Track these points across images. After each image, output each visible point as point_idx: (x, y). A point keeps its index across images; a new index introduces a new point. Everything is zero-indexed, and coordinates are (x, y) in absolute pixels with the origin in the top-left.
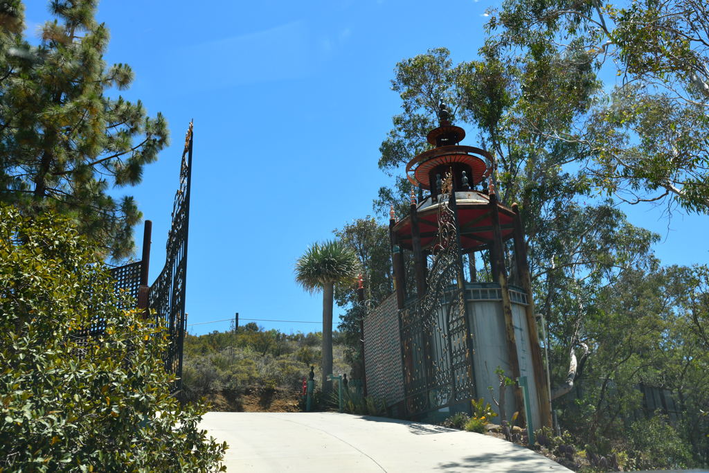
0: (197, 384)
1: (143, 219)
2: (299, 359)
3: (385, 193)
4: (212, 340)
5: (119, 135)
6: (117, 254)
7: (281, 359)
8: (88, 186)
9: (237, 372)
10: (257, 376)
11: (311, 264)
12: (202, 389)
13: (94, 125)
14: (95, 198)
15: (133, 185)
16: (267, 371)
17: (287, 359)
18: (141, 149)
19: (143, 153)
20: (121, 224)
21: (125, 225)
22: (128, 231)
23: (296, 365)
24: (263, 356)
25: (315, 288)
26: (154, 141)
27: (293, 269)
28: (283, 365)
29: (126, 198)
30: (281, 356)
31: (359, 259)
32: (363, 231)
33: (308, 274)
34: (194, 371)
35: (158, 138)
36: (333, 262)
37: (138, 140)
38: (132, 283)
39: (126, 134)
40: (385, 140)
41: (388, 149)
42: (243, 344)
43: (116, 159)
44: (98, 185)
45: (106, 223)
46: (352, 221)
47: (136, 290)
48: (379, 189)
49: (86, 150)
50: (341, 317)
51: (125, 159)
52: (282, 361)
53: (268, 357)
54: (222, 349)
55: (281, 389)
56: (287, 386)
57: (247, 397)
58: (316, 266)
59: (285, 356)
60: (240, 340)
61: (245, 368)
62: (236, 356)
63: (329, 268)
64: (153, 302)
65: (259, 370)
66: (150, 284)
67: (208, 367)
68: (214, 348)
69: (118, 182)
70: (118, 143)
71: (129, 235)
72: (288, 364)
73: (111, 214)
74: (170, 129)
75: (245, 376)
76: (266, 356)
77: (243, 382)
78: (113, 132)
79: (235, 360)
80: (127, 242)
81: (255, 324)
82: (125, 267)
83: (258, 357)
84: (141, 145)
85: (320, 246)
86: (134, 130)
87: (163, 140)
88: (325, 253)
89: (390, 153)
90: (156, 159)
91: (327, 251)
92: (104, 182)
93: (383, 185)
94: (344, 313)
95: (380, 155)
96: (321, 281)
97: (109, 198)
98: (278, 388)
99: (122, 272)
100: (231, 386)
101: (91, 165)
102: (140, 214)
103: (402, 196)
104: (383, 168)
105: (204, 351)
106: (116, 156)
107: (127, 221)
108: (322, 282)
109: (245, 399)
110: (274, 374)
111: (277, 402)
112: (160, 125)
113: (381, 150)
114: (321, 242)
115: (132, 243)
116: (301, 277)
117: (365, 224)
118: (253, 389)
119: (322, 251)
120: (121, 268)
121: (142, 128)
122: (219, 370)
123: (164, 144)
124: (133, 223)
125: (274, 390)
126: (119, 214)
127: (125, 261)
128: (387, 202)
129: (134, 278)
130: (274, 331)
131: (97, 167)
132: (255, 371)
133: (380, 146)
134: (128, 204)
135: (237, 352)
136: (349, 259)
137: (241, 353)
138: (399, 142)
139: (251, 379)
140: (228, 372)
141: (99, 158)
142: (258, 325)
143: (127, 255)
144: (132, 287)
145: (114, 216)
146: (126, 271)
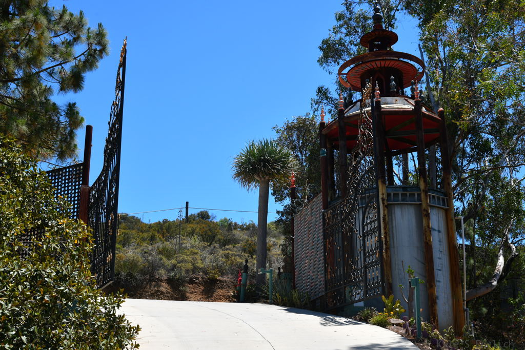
0: (143, 272)
1: (85, 124)
2: (244, 250)
3: (322, 92)
4: (162, 229)
5: (63, 43)
6: (62, 156)
7: (227, 249)
8: (35, 92)
9: (181, 261)
10: (202, 266)
11: (248, 161)
12: (148, 277)
13: (39, 39)
14: (41, 103)
15: (76, 92)
16: (211, 262)
17: (232, 250)
18: (83, 58)
19: (84, 62)
20: (65, 128)
21: (69, 129)
22: (71, 135)
23: (240, 256)
24: (209, 246)
25: (253, 184)
26: (95, 50)
27: (231, 166)
28: (227, 256)
29: (70, 104)
30: (227, 247)
31: (297, 156)
32: (301, 128)
33: (245, 171)
34: (141, 259)
35: (98, 48)
36: (268, 161)
37: (79, 49)
38: (75, 182)
39: (69, 44)
40: (326, 37)
41: (329, 46)
42: (191, 234)
43: (60, 67)
44: (45, 90)
45: (52, 126)
46: (292, 119)
47: (78, 189)
48: (317, 89)
49: (33, 61)
50: (278, 212)
51: (68, 67)
52: (227, 252)
53: (215, 247)
54: (171, 237)
55: (225, 279)
56: (230, 276)
57: (191, 286)
58: (253, 164)
59: (230, 246)
60: (189, 229)
61: (189, 258)
62: (184, 245)
63: (264, 166)
64: (93, 201)
65: (203, 260)
66: (91, 184)
67: (154, 256)
68: (163, 237)
69: (62, 89)
70: (62, 54)
71: (72, 138)
72: (232, 255)
73: (56, 118)
74: (109, 39)
75: (190, 266)
76: (212, 246)
77: (187, 271)
78: (57, 40)
79: (181, 249)
80: (70, 144)
81: (206, 212)
82: (69, 167)
83: (204, 247)
84: (83, 54)
85: (256, 144)
86: (76, 39)
87: (103, 50)
88: (262, 150)
89: (330, 51)
90: (97, 67)
91: (263, 149)
92: (49, 88)
93: (320, 85)
94: (281, 209)
95: (320, 54)
96: (256, 178)
97: (54, 104)
98: (221, 278)
99: (66, 172)
100: (175, 276)
101: (38, 73)
102: (82, 119)
103: (339, 95)
104: (324, 65)
105: (152, 239)
106: (60, 64)
107: (70, 125)
108: (258, 179)
109: (189, 288)
110: (217, 264)
111: (220, 292)
112: (100, 35)
113: (321, 48)
114: (258, 141)
115: (75, 146)
116: (238, 174)
117: (305, 120)
118: (197, 278)
119: (258, 150)
120: (65, 168)
121: (84, 37)
122: (164, 259)
123: (104, 53)
124: (76, 128)
125: (217, 280)
126: (63, 119)
127: (69, 162)
128: (325, 101)
129: (77, 177)
130: (226, 220)
131: (42, 74)
132: (200, 261)
133: (320, 43)
134: (71, 110)
135: (185, 241)
136: (285, 158)
137: (188, 243)
138: (341, 39)
139: (195, 269)
140: (173, 261)
141: (44, 67)
142: (210, 214)
143: (71, 157)
144: (75, 186)
145: (59, 120)
146: (69, 171)
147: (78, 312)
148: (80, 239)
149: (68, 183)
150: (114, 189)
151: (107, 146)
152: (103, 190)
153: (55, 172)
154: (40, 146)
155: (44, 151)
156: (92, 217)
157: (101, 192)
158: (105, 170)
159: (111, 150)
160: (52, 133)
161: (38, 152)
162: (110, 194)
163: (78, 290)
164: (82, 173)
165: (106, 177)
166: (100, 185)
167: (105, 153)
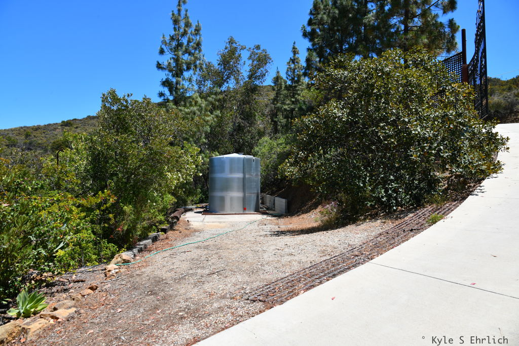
6: (448, 51)
8: (429, 19)
14: (433, 24)
15: (453, 12)
20: (449, 35)
21: (451, 34)
22: (453, 37)
29: (450, 20)
38: (458, 63)
44: (434, 17)
45: (441, 35)
47: (461, 67)
64: (470, 72)
66: (468, 62)
69: (444, 13)
71: (454, 39)
80: (453, 43)
82: (454, 56)
92: (437, 15)
97: (441, 23)
99: (452, 59)
101: (429, 8)
102: (459, 27)
107: (452, 32)
115: (456, 43)
120: (451, 57)
124: (455, 32)
126: (447, 30)
127: (453, 53)
129: (459, 60)
131: (432, 8)
143: (454, 50)
144: (458, 66)
145: (445, 31)
146: (454, 58)
147: (470, 132)
148: (467, 93)
149: (454, 65)
150: (483, 63)
151: (476, 38)
152: (477, 64)
153: (446, 61)
154: (436, 48)
155: (438, 51)
156: (471, 81)
157: (475, 66)
158: (477, 52)
159: (479, 39)
160: (442, 39)
161: (435, 52)
162: (481, 66)
163: (469, 121)
164: (462, 58)
165: (478, 57)
166: (474, 62)
167: (475, 42)
